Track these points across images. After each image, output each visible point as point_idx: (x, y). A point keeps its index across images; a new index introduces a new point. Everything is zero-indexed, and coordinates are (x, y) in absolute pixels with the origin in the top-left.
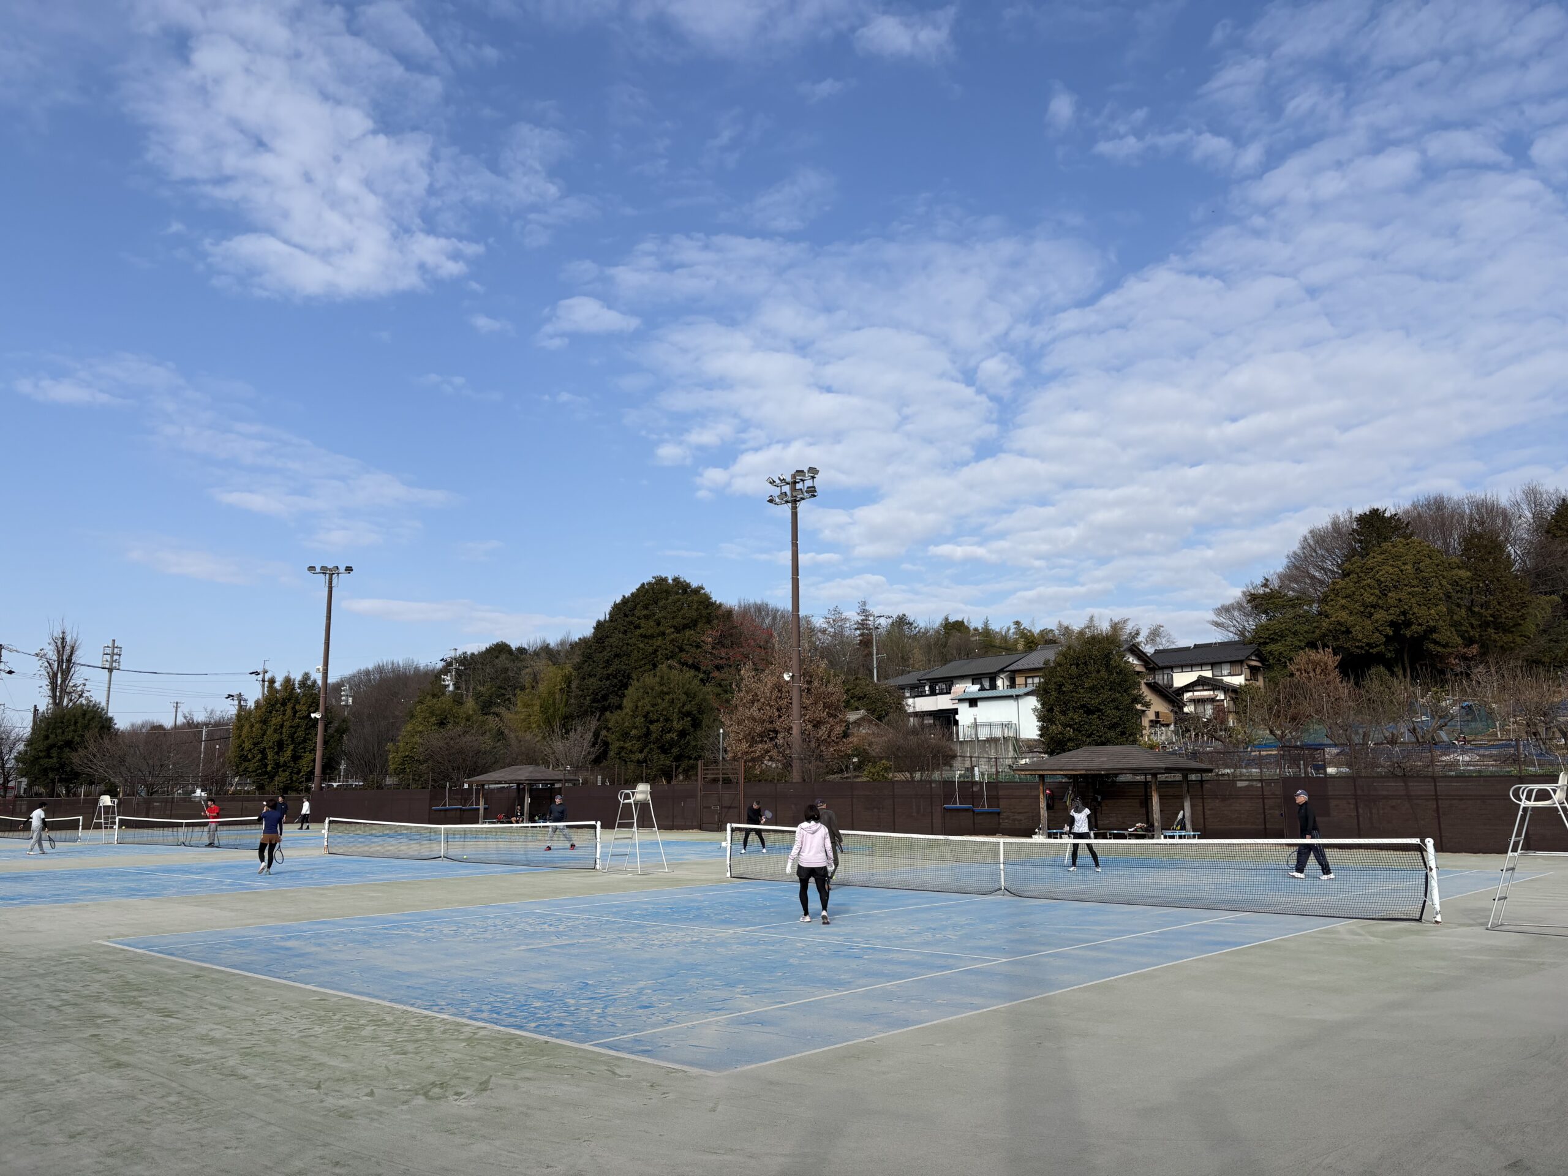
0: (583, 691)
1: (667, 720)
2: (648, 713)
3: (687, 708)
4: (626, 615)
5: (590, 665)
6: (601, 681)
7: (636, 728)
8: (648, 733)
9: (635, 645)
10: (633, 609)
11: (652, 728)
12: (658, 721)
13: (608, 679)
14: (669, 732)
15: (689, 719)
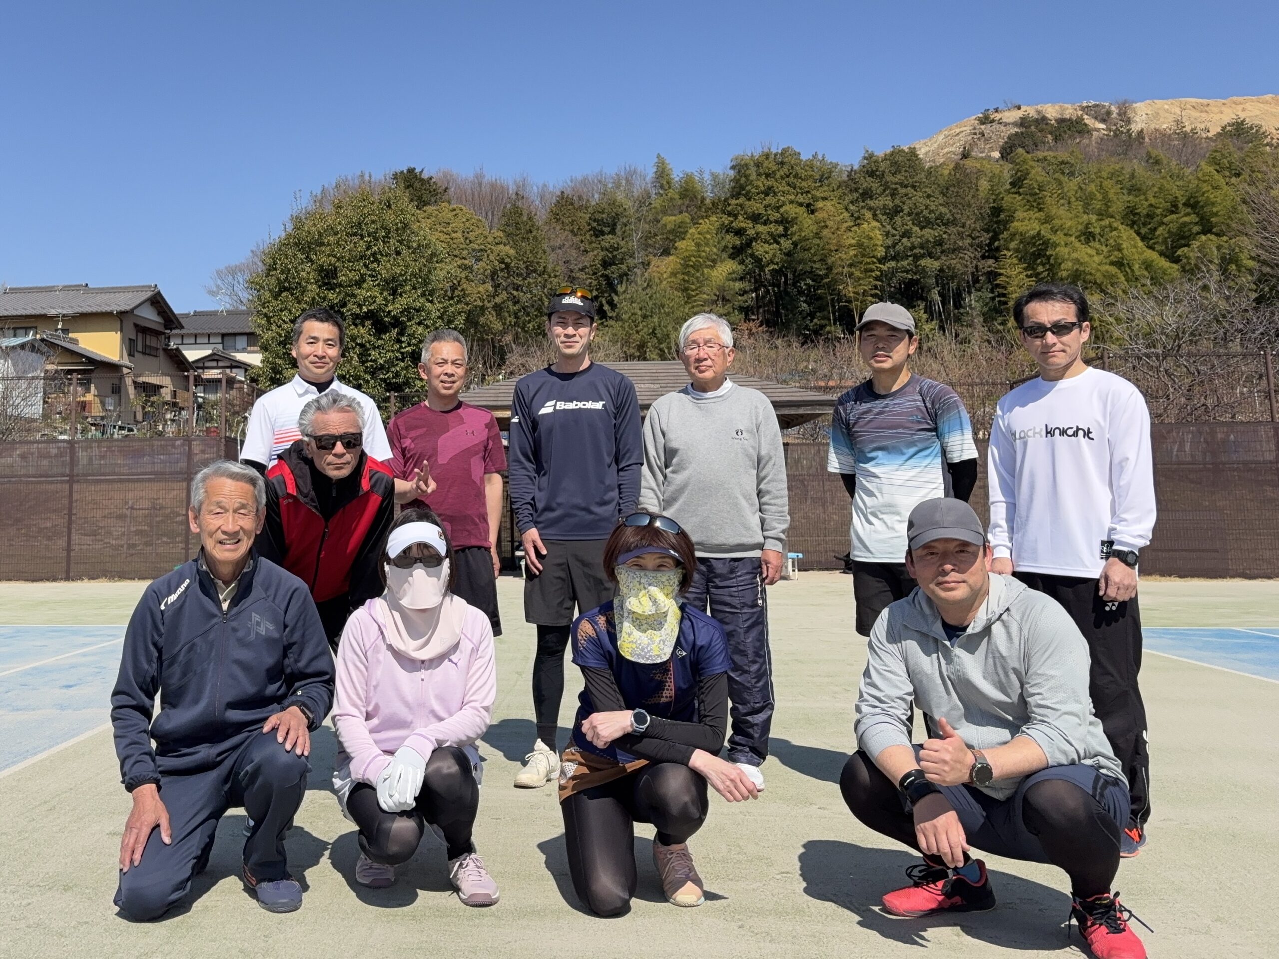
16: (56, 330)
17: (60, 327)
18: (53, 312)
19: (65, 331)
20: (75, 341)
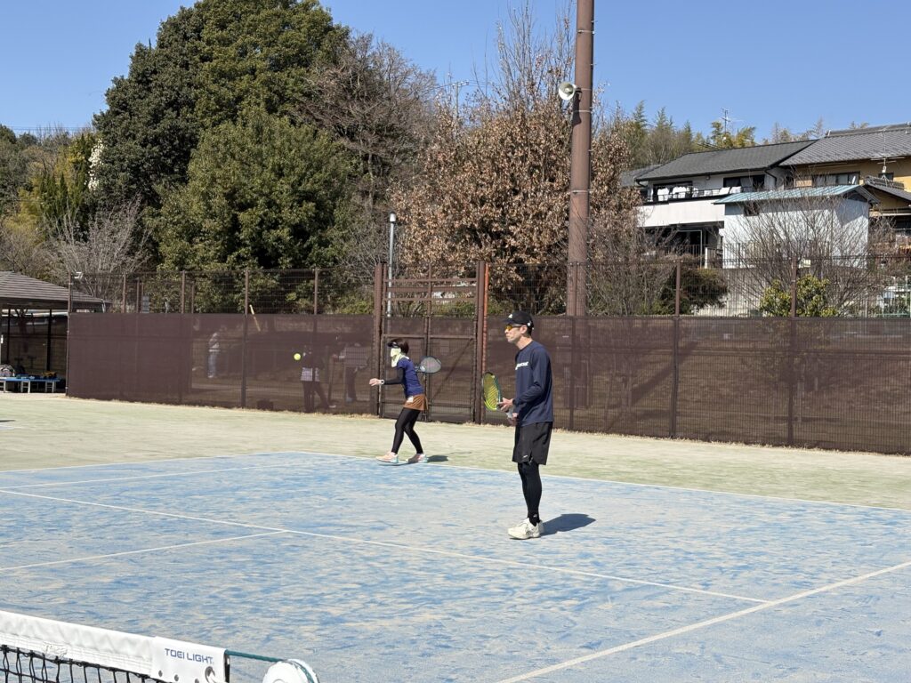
0: (113, 163)
1: (270, 204)
2: (235, 191)
3: (307, 186)
4: (186, 38)
5: (124, 119)
6: (144, 146)
7: (213, 216)
8: (236, 226)
9: (201, 85)
10: (198, 30)
11: (243, 217)
12: (252, 204)
13: (155, 142)
14: (275, 226)
15: (311, 204)
16: (881, 175)
17: (884, 171)
18: (877, 156)
19: (890, 175)
20: (900, 186)
